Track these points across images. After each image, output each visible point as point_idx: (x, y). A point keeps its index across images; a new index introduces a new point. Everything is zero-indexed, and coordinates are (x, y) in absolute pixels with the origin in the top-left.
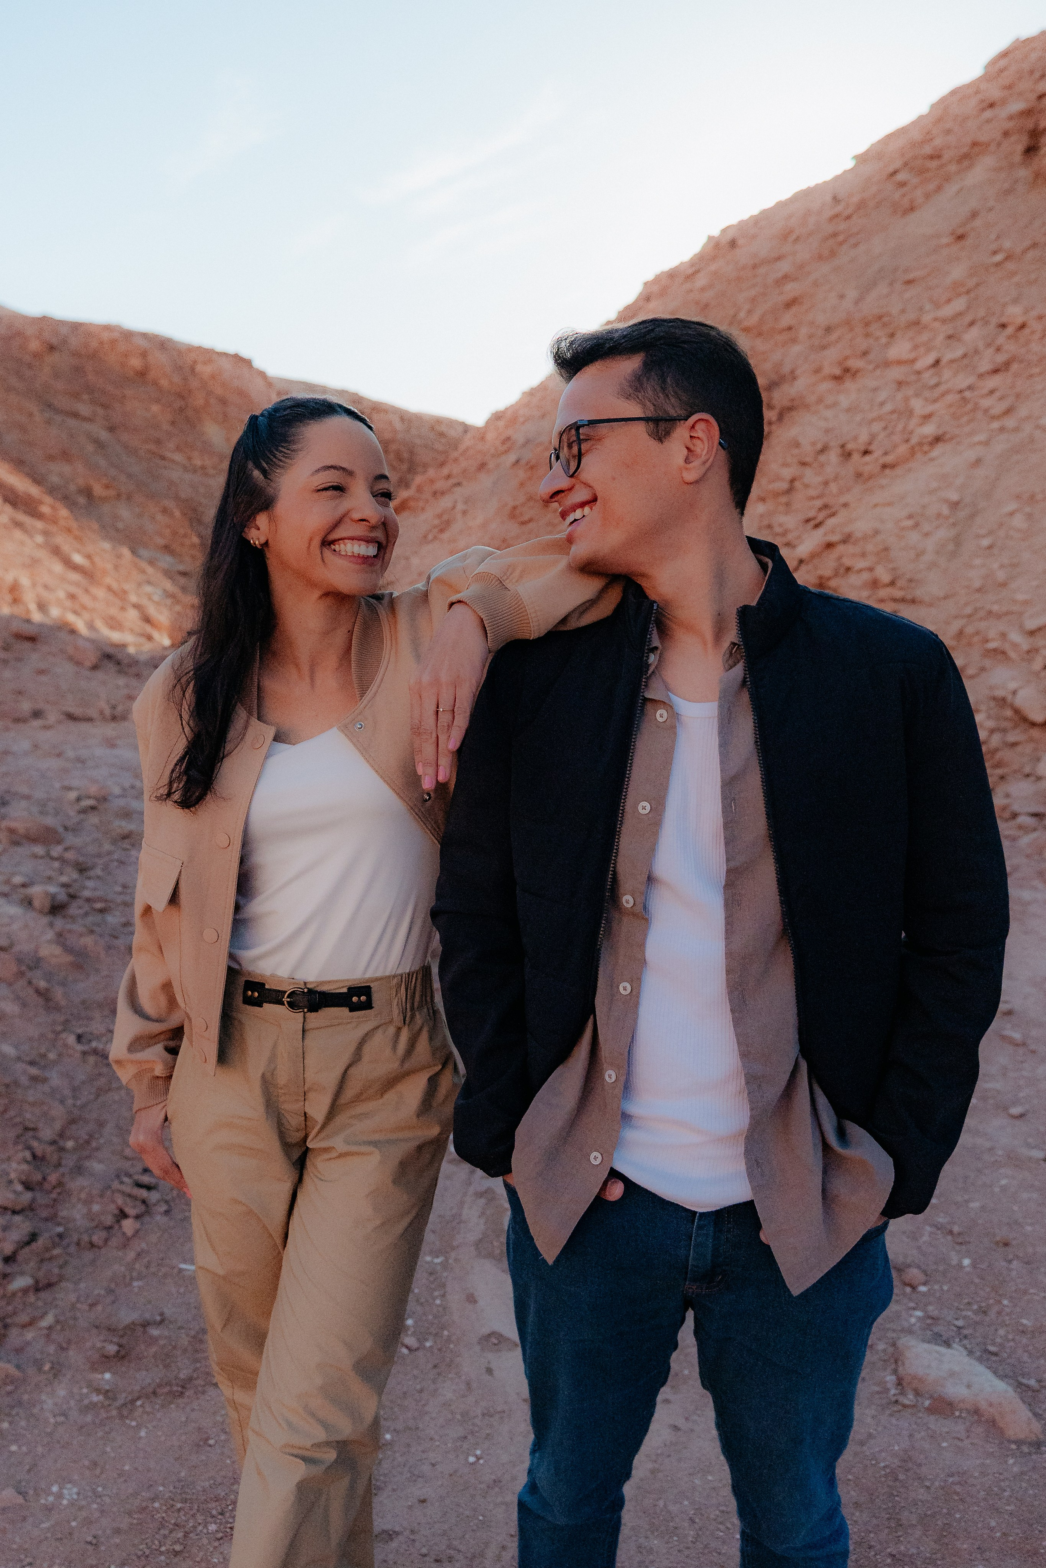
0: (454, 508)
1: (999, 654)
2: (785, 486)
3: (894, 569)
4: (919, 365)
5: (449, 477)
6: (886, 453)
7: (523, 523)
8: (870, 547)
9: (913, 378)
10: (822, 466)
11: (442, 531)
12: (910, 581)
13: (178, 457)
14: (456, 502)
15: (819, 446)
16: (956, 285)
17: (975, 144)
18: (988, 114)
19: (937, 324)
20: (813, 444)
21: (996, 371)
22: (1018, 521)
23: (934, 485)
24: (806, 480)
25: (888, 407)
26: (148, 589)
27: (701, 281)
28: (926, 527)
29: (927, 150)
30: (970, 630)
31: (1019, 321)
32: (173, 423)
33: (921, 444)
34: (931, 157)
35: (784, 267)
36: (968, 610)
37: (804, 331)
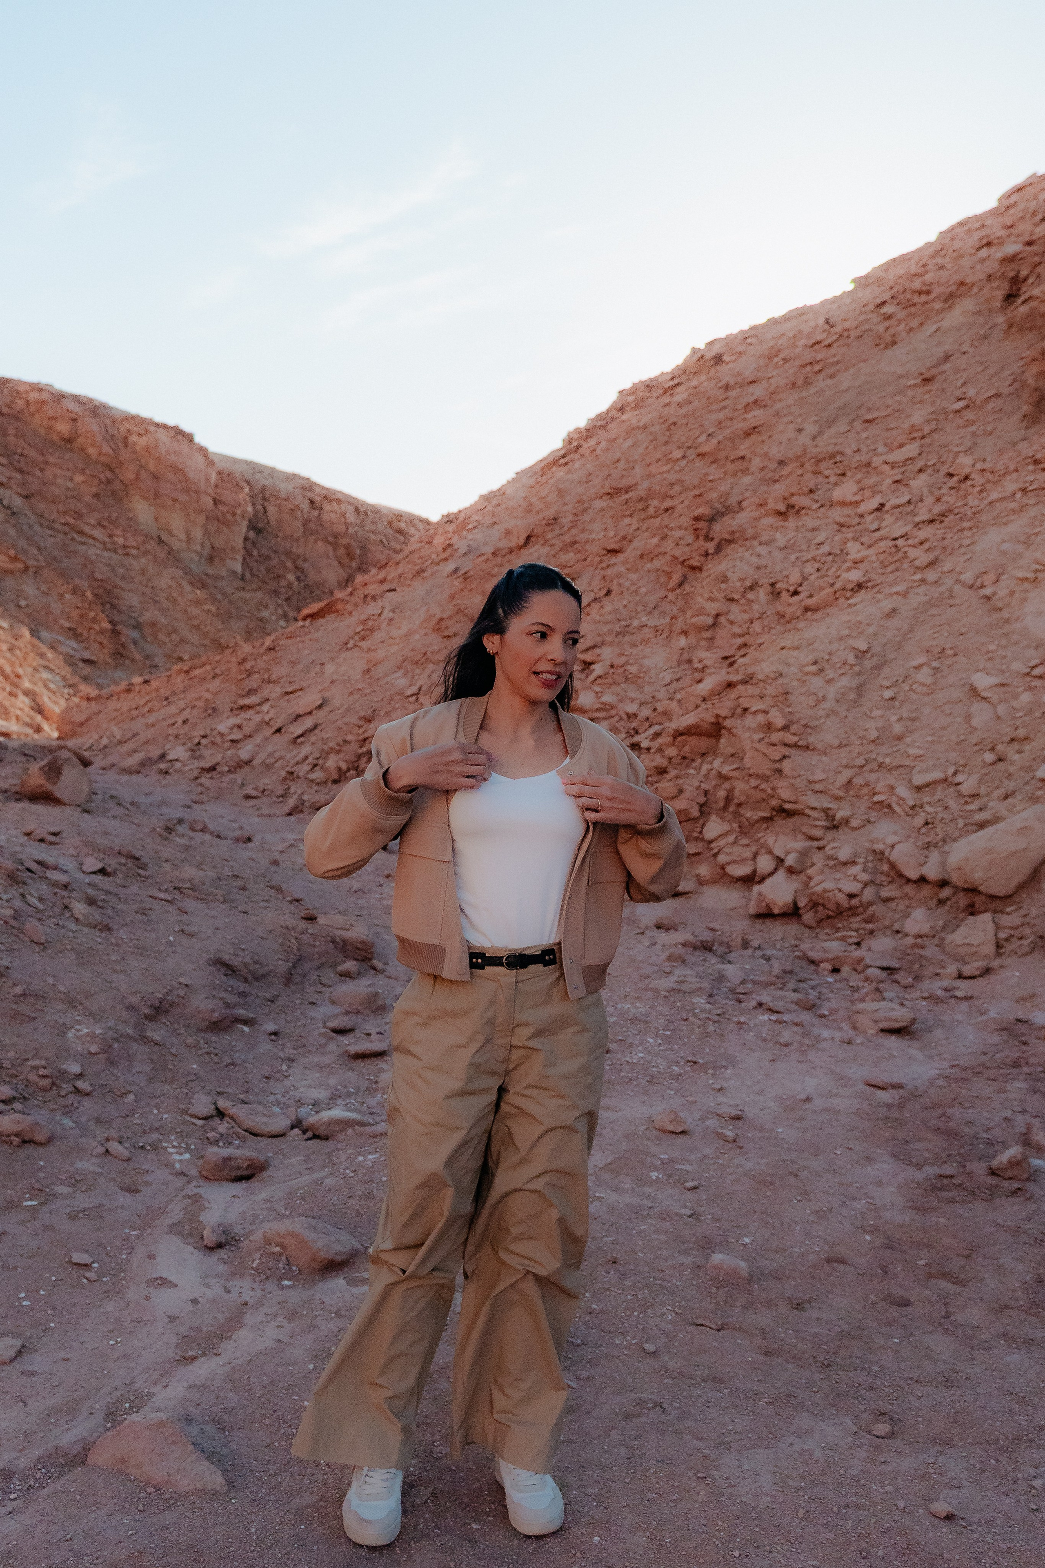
0: (380, 615)
1: (885, 808)
2: (710, 621)
3: (790, 713)
4: (862, 509)
5: (382, 581)
6: (811, 596)
7: (448, 637)
8: (771, 690)
9: (857, 520)
10: (750, 602)
11: (363, 639)
12: (805, 726)
13: (98, 533)
14: (383, 608)
15: (748, 584)
16: (913, 428)
17: (962, 284)
18: (984, 253)
19: (887, 468)
20: (742, 580)
21: (932, 521)
22: (924, 675)
23: (845, 632)
24: (731, 617)
25: (825, 549)
26: (45, 675)
27: (680, 395)
28: (830, 673)
29: (917, 284)
30: (858, 781)
31: (966, 471)
32: (96, 496)
33: (844, 589)
34: (920, 293)
35: (758, 391)
36: (860, 761)
37: (756, 462)
